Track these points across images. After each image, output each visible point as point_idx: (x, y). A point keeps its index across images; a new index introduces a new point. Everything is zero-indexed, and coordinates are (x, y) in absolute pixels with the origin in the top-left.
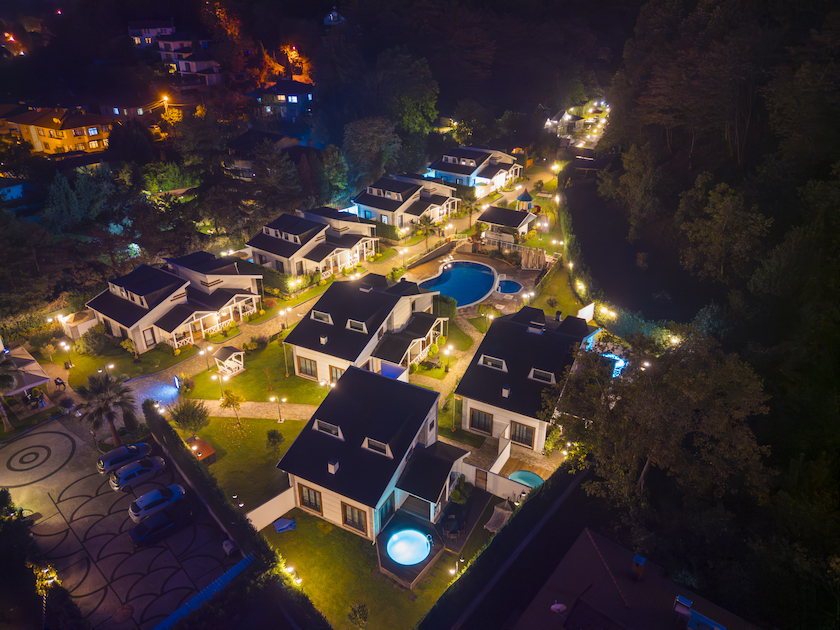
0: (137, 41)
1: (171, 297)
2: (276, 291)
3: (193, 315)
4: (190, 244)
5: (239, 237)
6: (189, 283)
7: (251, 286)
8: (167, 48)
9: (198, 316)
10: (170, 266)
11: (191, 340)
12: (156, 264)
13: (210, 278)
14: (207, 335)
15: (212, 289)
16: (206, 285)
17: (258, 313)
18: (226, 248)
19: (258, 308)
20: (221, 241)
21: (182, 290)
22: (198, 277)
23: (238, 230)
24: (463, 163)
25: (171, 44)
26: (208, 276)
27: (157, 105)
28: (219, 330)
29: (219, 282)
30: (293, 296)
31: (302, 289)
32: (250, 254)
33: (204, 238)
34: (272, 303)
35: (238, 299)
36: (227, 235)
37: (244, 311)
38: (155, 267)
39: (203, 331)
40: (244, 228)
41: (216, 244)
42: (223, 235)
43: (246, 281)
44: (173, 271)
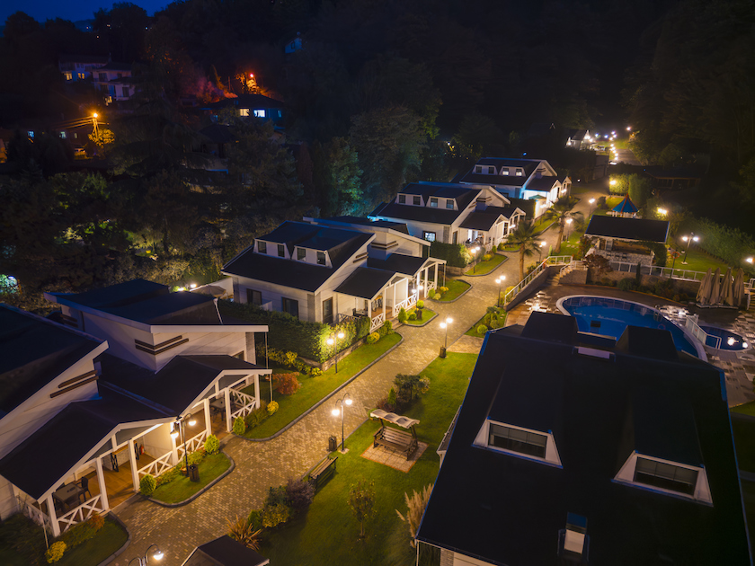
0: (69, 77)
1: (53, 386)
2: (291, 357)
3: (112, 436)
4: (115, 271)
5: (206, 262)
6: (104, 346)
7: (245, 349)
8: (102, 78)
9: (122, 436)
10: (65, 310)
11: (102, 503)
12: (42, 311)
13: (160, 334)
14: (145, 483)
15: (162, 358)
16: (151, 349)
17: (264, 409)
18: (183, 280)
19: (265, 397)
20: (175, 269)
21: (85, 365)
22: (130, 331)
23: (205, 250)
24: (506, 173)
25: (107, 72)
26: (154, 329)
27: (84, 122)
28: (176, 461)
29: (179, 341)
30: (326, 367)
31: (343, 350)
32: (230, 290)
33: (142, 261)
34: (290, 383)
35: (225, 382)
36: (186, 257)
37: (234, 409)
38: (39, 316)
39: (136, 473)
40: (215, 247)
41: (165, 273)
42: (176, 257)
43: (234, 339)
44: (72, 321)
